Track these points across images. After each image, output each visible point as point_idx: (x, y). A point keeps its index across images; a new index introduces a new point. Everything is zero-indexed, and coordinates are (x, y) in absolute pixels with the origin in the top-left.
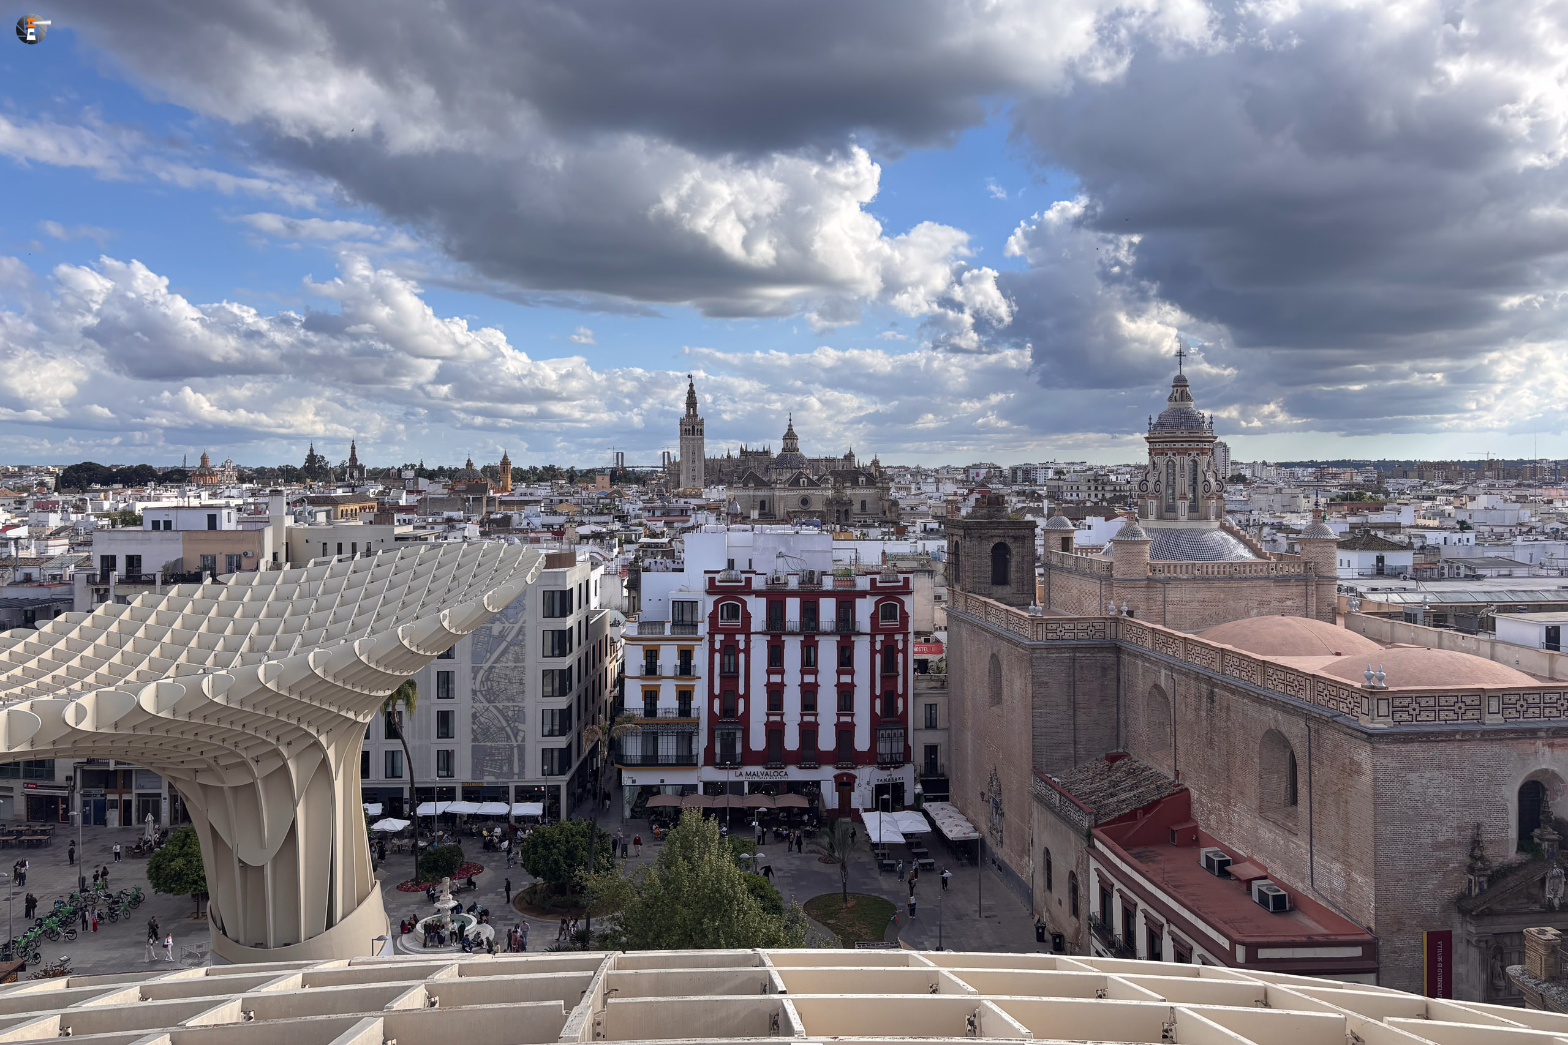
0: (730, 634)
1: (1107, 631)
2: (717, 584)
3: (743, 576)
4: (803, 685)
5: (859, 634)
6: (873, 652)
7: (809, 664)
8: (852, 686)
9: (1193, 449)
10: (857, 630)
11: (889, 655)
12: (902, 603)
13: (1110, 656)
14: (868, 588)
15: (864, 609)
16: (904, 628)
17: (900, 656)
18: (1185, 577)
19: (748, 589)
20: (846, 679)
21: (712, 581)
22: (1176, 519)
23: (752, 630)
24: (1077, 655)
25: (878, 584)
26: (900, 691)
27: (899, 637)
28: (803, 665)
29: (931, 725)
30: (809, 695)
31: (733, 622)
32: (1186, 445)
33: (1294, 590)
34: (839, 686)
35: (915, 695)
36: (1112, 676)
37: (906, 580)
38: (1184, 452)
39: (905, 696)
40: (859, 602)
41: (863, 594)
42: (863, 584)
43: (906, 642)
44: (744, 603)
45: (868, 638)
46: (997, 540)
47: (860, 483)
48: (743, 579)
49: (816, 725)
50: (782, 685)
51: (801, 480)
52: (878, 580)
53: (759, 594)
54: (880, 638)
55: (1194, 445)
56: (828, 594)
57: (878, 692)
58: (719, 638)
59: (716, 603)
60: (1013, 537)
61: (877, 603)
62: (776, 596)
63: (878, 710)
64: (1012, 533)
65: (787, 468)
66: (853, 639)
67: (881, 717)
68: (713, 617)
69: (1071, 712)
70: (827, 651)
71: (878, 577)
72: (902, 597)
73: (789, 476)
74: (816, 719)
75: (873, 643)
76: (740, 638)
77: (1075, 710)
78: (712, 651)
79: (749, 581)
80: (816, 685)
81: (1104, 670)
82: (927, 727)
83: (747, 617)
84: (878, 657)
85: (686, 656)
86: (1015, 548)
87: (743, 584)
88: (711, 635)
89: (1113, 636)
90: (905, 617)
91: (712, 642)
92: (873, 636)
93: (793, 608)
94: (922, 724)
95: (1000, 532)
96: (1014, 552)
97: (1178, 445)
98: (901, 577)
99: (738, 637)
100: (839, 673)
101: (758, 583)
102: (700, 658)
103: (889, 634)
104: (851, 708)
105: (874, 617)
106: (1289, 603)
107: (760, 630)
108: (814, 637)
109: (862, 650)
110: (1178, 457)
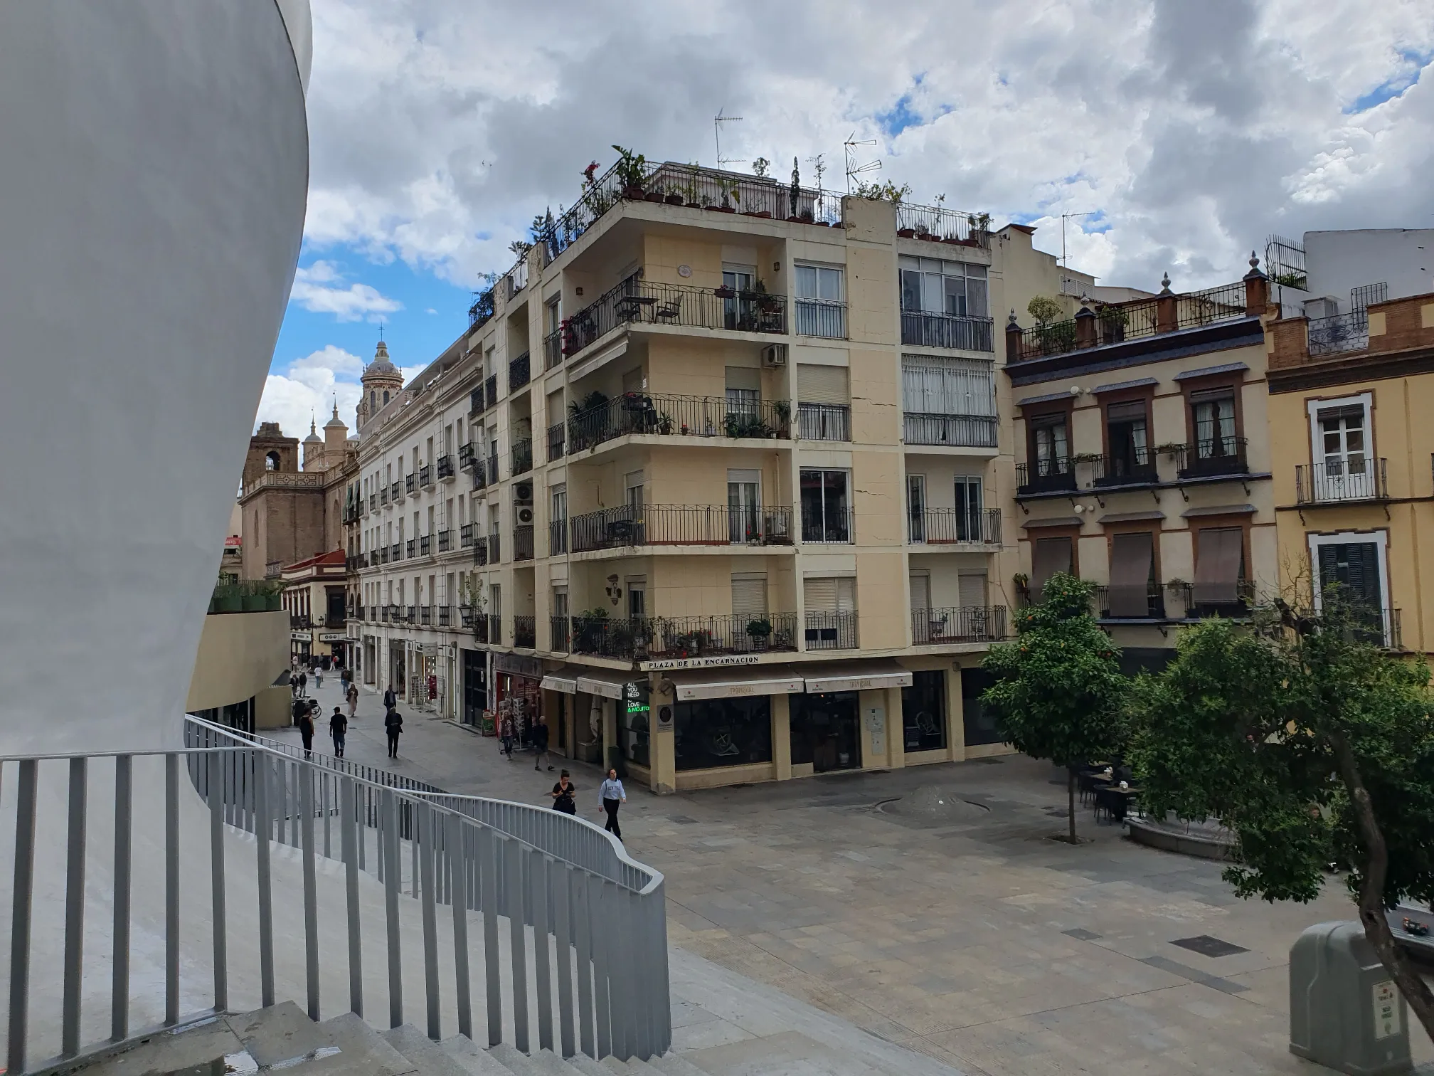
1: (317, 481)
13: (320, 496)
24: (297, 494)
32: (381, 381)
38: (381, 385)
46: (270, 450)
60: (284, 448)
64: (280, 445)
69: (293, 529)
81: (315, 504)
89: (321, 484)
95: (272, 444)
96: (282, 458)
97: (377, 381)
110: (377, 389)
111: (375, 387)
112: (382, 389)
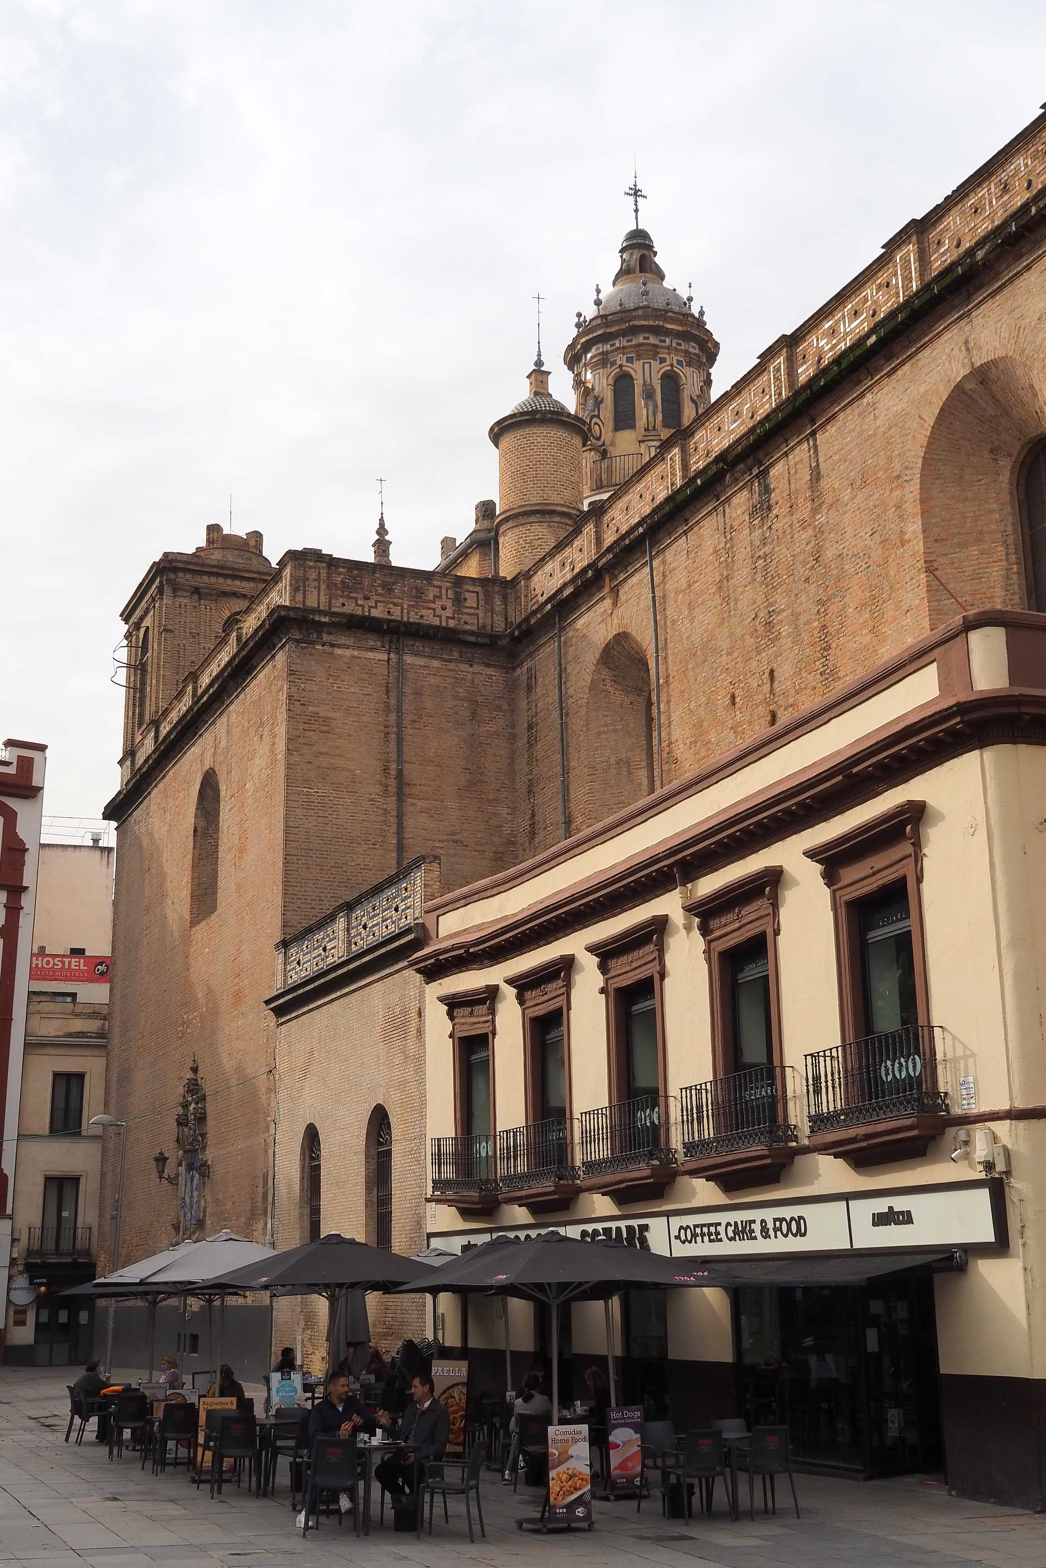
1: (484, 613)
24: (409, 659)
29: (69, 1121)
35: (30, 1046)
37: (26, 766)
46: (237, 606)
69: (391, 804)
82: (53, 1132)
90: (16, 848)
94: (41, 1117)
110: (638, 365)
111: (630, 360)
112: (655, 365)
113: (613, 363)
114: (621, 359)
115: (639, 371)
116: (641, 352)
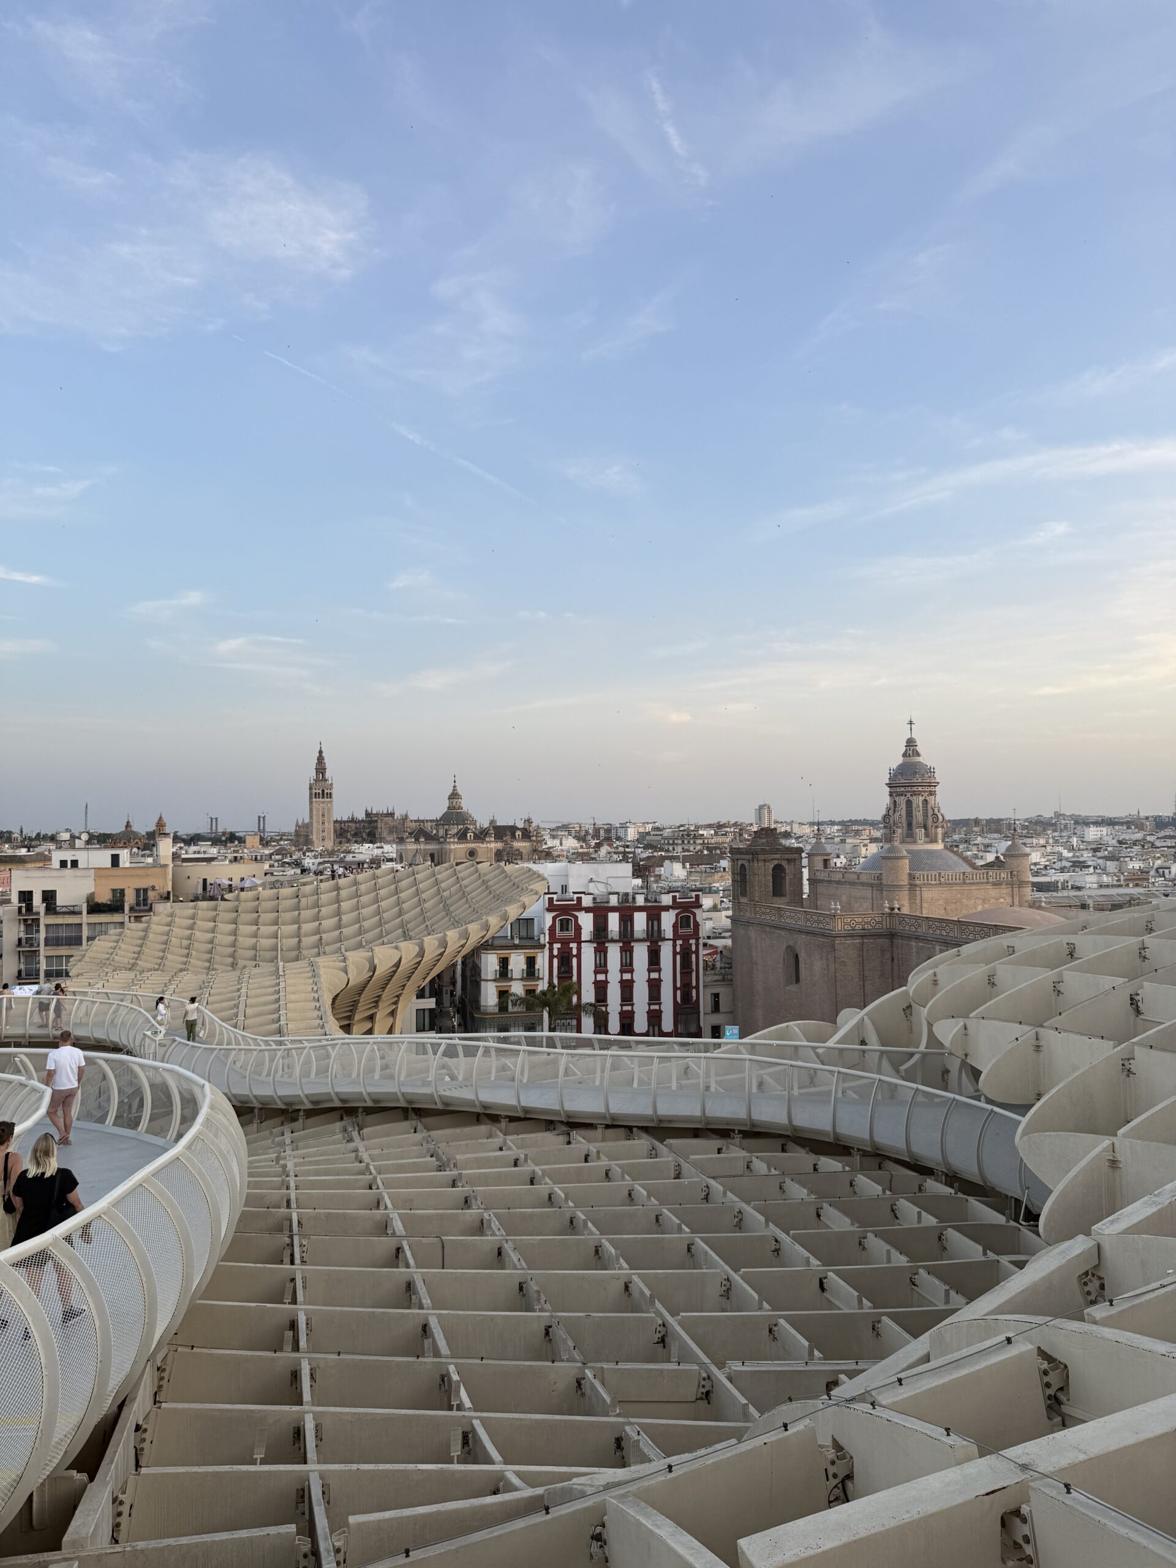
0: (565, 943)
1: (884, 923)
2: (555, 903)
3: (576, 896)
4: (622, 982)
5: (664, 939)
6: (675, 953)
7: (627, 966)
8: (659, 980)
9: (924, 792)
10: (662, 936)
11: (685, 956)
12: (694, 914)
13: (885, 942)
14: (671, 904)
15: (668, 920)
16: (696, 935)
17: (694, 956)
18: (934, 882)
19: (579, 907)
20: (654, 975)
21: (551, 900)
22: (915, 842)
23: (583, 939)
24: (865, 941)
25: (678, 900)
26: (694, 984)
27: (693, 941)
28: (622, 965)
29: (716, 1008)
30: (627, 988)
31: (565, 934)
32: (920, 789)
33: (1005, 891)
34: (650, 981)
35: (704, 986)
36: (888, 955)
37: (697, 897)
39: (697, 987)
40: (664, 915)
41: (667, 908)
42: (666, 900)
43: (697, 945)
44: (576, 918)
45: (671, 942)
46: (776, 862)
47: (517, 837)
48: (575, 899)
49: (632, 1012)
50: (606, 982)
51: (468, 835)
52: (678, 897)
53: (587, 910)
54: (679, 942)
55: (926, 789)
56: (640, 909)
57: (678, 985)
58: (557, 946)
59: (554, 918)
60: (787, 859)
61: (677, 915)
62: (600, 912)
63: (679, 999)
64: (787, 856)
65: (453, 824)
66: (660, 944)
67: (681, 1005)
68: (552, 929)
69: (861, 983)
70: (641, 953)
71: (677, 894)
72: (695, 910)
73: (455, 831)
74: (632, 1008)
75: (674, 946)
76: (574, 945)
77: (864, 982)
78: (551, 957)
79: (579, 900)
80: (632, 981)
81: (883, 951)
82: (712, 1012)
83: (578, 929)
84: (678, 957)
85: (531, 962)
86: (789, 869)
87: (575, 902)
88: (551, 944)
89: (888, 927)
90: (697, 925)
91: (551, 950)
92: (674, 940)
93: (614, 921)
94: (709, 1009)
95: (778, 856)
96: (787, 871)
97: (915, 789)
98: (694, 894)
99: (571, 945)
100: (650, 971)
101: (587, 901)
102: (542, 962)
103: (686, 939)
104: (659, 998)
105: (675, 926)
106: (1002, 900)
107: (588, 939)
108: (630, 943)
109: (666, 951)
110: (915, 797)
111: (911, 795)
112: (920, 797)
113: (906, 795)
114: (909, 795)
115: (914, 799)
116: (914, 794)
